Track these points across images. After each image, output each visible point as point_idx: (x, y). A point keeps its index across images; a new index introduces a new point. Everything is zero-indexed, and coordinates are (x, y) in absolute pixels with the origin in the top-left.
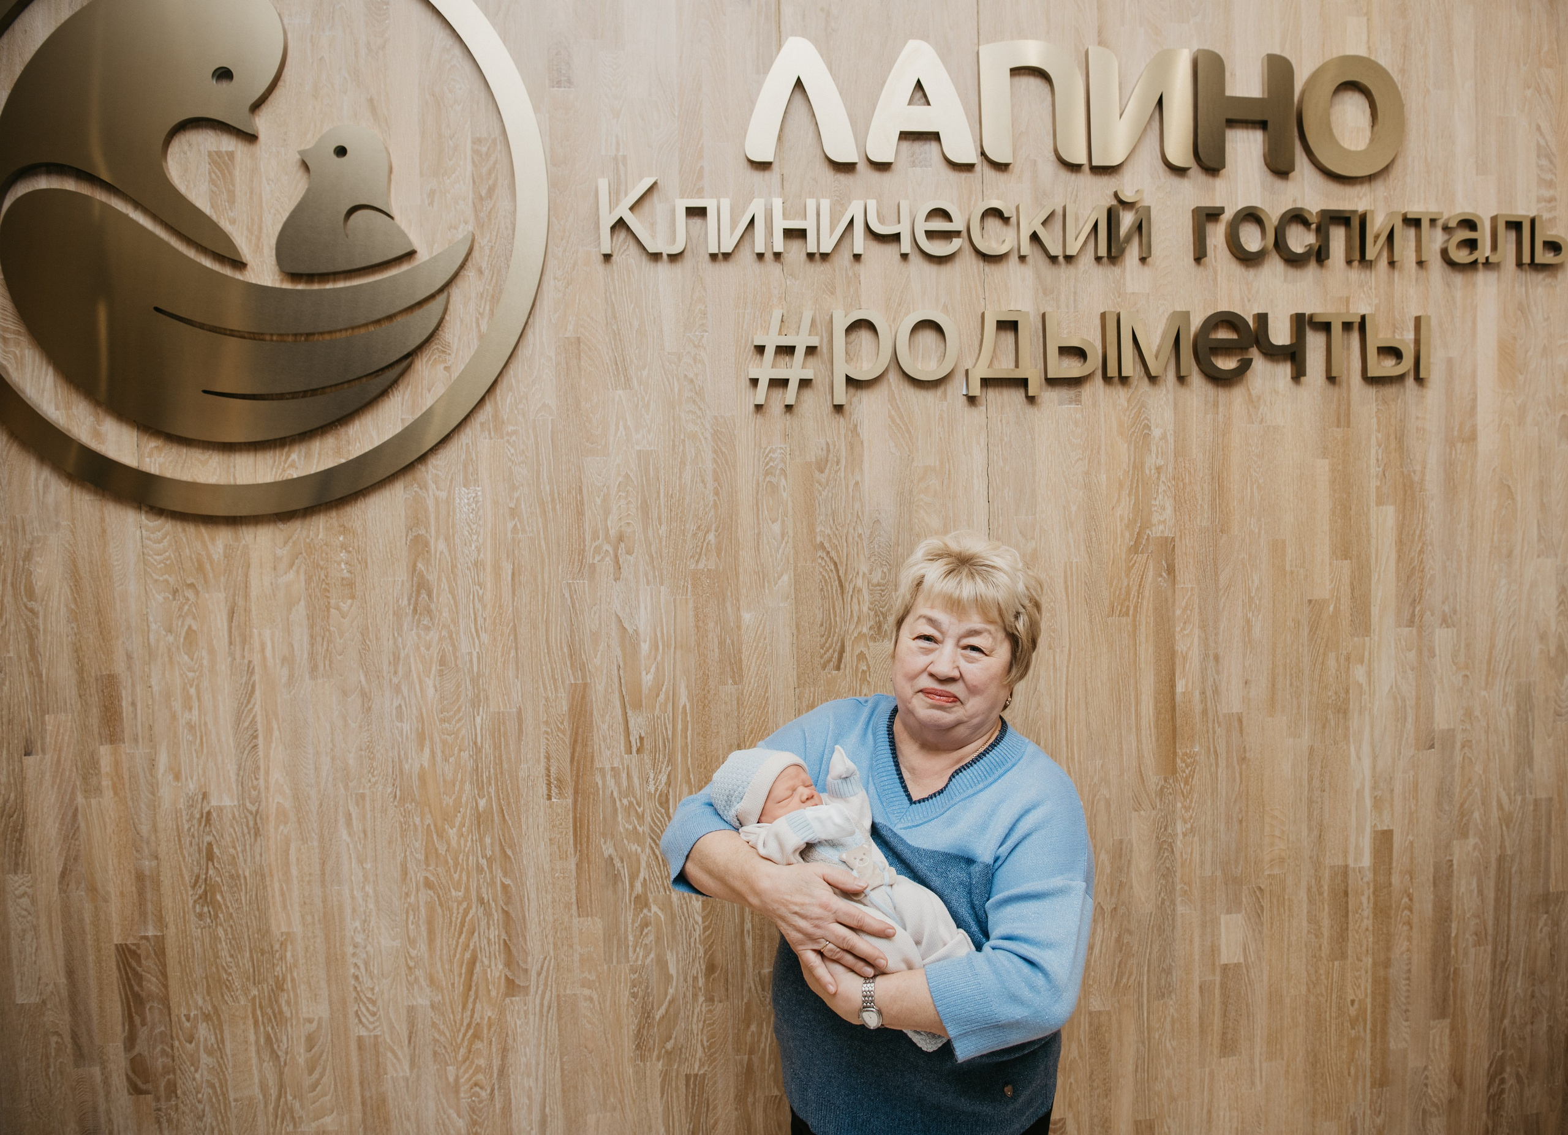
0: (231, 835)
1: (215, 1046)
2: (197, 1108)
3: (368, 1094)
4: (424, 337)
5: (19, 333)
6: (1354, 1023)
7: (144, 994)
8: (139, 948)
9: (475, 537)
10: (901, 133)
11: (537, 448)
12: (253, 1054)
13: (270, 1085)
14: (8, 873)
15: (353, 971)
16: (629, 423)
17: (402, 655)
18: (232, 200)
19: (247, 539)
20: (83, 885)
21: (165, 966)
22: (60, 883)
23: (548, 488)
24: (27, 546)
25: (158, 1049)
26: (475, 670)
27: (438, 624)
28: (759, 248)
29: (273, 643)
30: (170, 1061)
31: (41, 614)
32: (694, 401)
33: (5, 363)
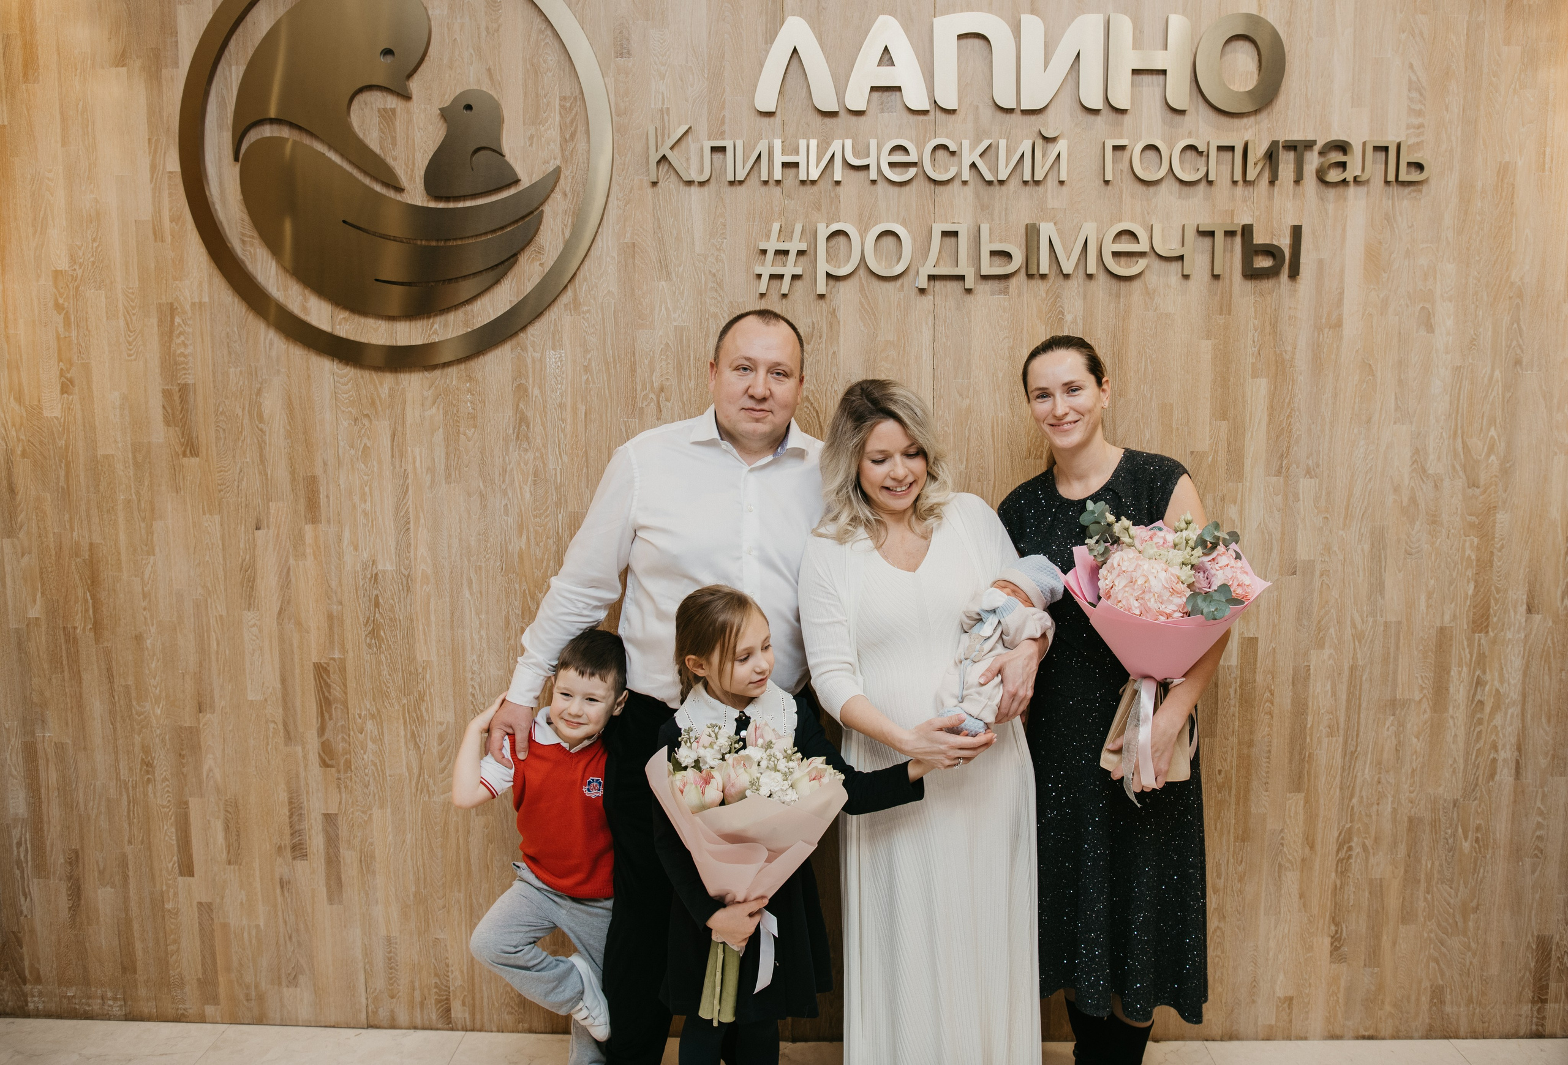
0: (390, 590)
1: (378, 736)
2: (364, 779)
4: (524, 242)
5: (252, 237)
6: (1220, 788)
7: (331, 698)
8: (329, 666)
9: (560, 386)
10: (872, 87)
11: (604, 323)
12: (403, 744)
13: (413, 766)
14: (244, 610)
15: (470, 689)
16: (669, 305)
17: (508, 469)
18: (394, 144)
19: (404, 381)
20: (293, 620)
21: (345, 678)
22: (278, 618)
23: (611, 352)
24: (258, 386)
25: (340, 736)
26: (559, 481)
27: (533, 447)
28: (764, 177)
29: (421, 456)
30: (347, 745)
31: (267, 433)
32: (716, 290)
33: (243, 258)
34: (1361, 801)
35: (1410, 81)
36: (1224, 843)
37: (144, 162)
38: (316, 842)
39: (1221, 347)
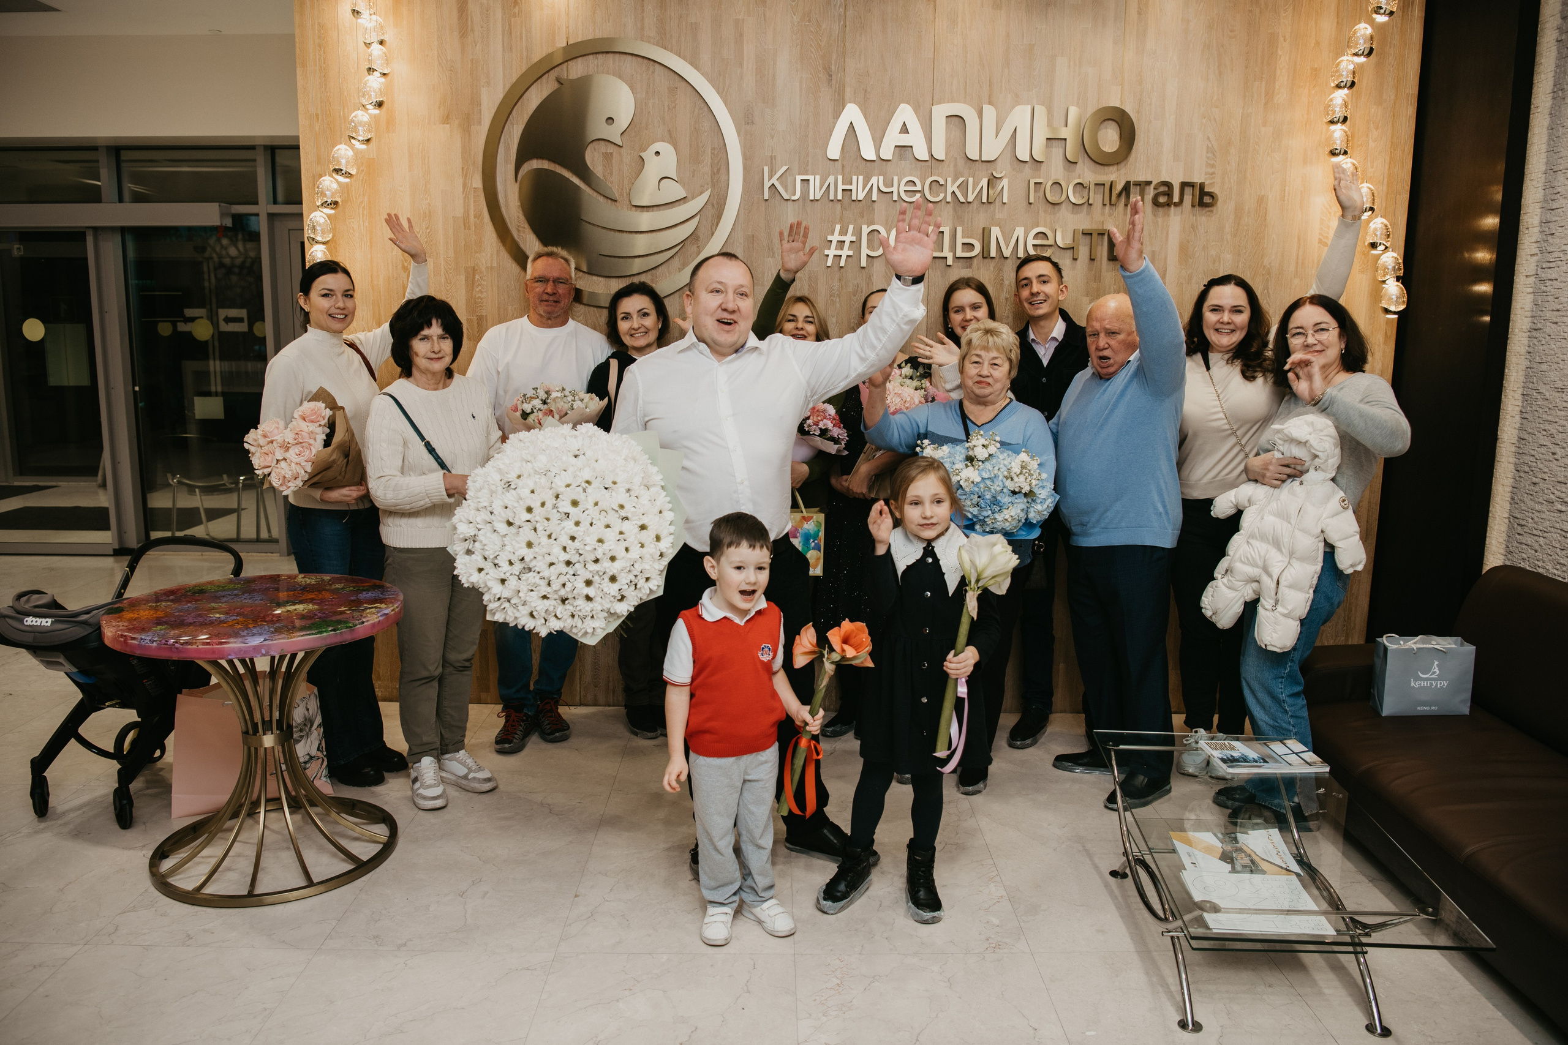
4: (689, 234)
5: (524, 228)
10: (896, 147)
28: (832, 197)
33: (518, 240)
35: (1208, 146)
37: (459, 182)
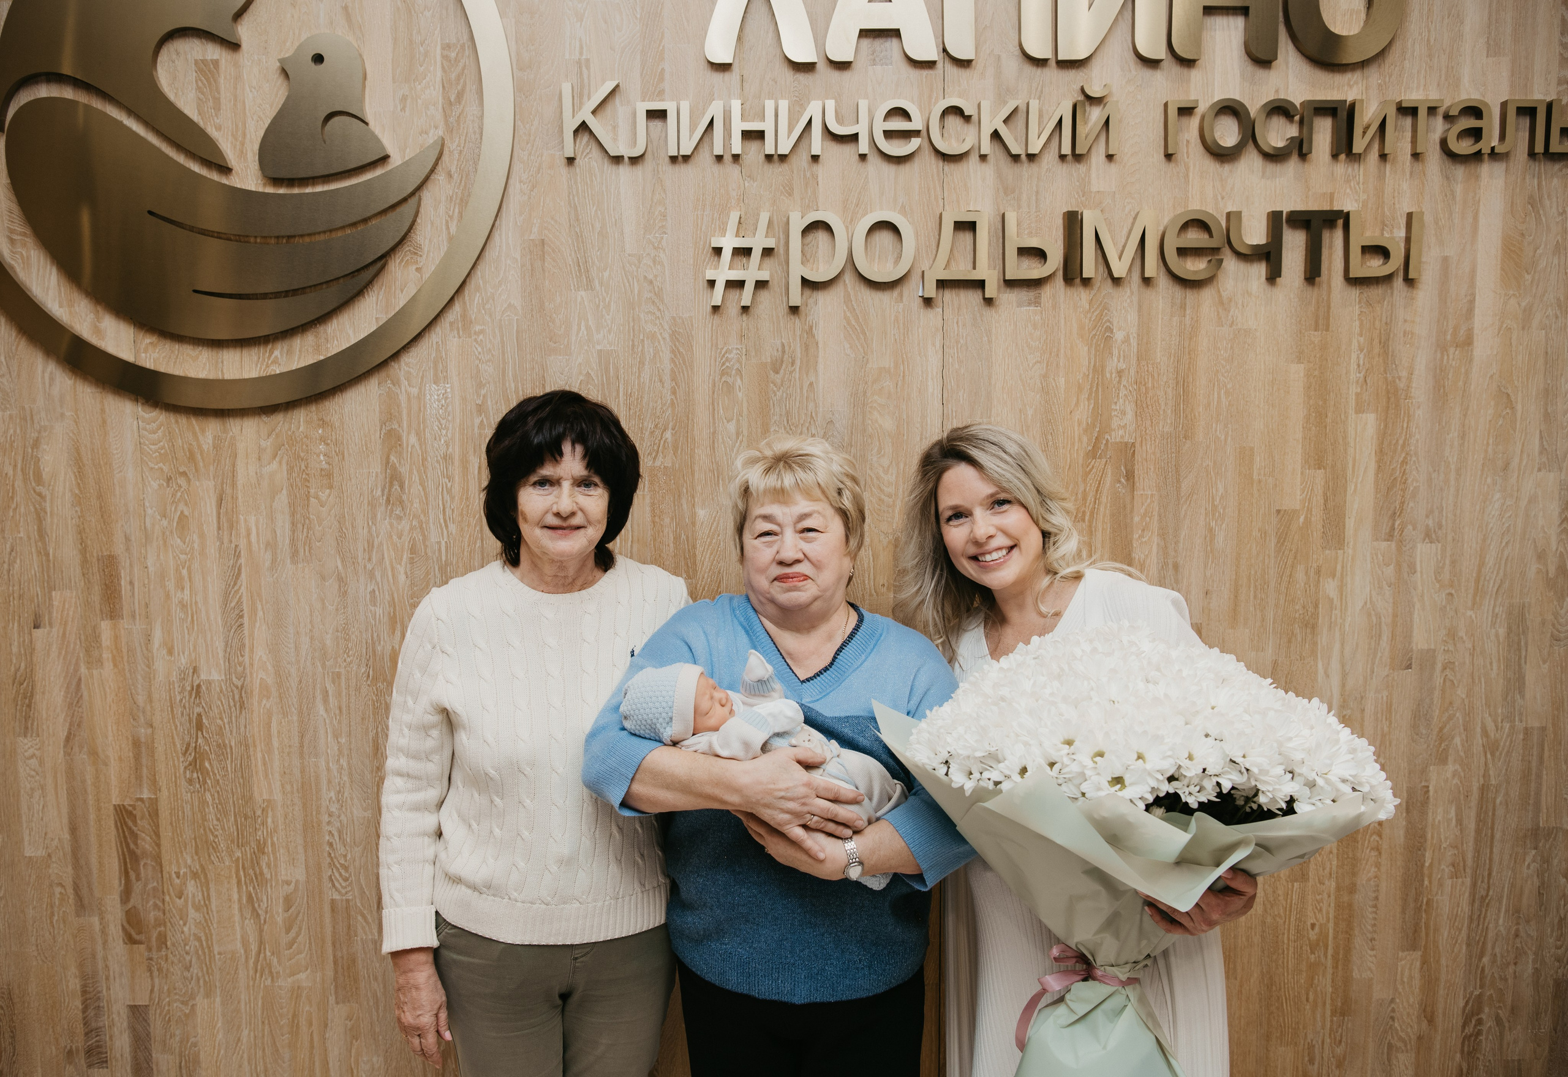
0: (218, 707)
1: (202, 903)
2: (184, 959)
3: (340, 954)
4: (397, 240)
5: (25, 234)
6: (1314, 947)
7: (138, 852)
8: (135, 809)
9: (444, 432)
10: (861, 31)
11: (503, 347)
12: (236, 912)
13: (251, 941)
14: (19, 736)
15: (327, 838)
16: (590, 323)
17: (376, 543)
18: (217, 107)
19: (234, 430)
20: (85, 749)
21: (158, 826)
22: (65, 746)
23: (513, 385)
24: (35, 435)
25: (151, 903)
26: (444, 558)
27: (409, 514)
28: (718, 151)
29: (257, 529)
30: (161, 914)
31: (48, 498)
32: (653, 302)
33: (13, 262)
34: (1493, 961)
36: (1318, 1016)
38: (121, 1043)
39: (1316, 373)
